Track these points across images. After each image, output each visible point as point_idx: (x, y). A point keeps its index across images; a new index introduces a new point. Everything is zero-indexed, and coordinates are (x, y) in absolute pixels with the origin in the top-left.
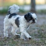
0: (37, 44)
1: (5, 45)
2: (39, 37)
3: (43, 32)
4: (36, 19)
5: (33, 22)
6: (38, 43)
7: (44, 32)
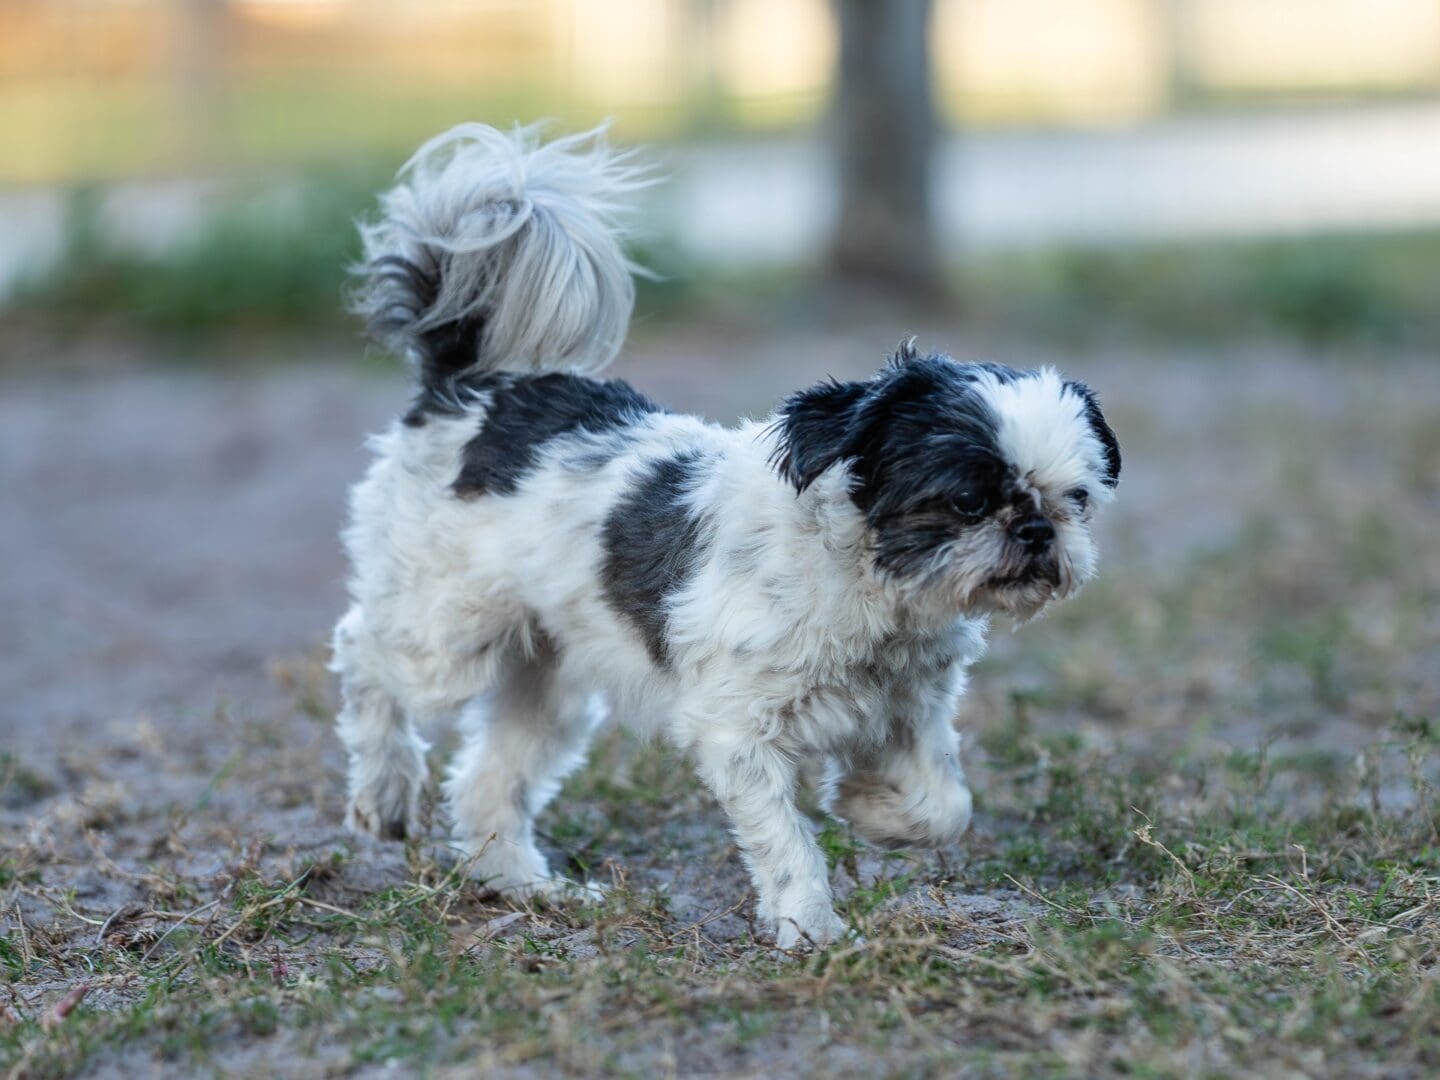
0: (976, 1022)
1: (257, 1027)
2: (1021, 862)
3: (1095, 737)
4: (1080, 495)
5: (1027, 577)
6: (997, 985)
7: (1135, 738)
